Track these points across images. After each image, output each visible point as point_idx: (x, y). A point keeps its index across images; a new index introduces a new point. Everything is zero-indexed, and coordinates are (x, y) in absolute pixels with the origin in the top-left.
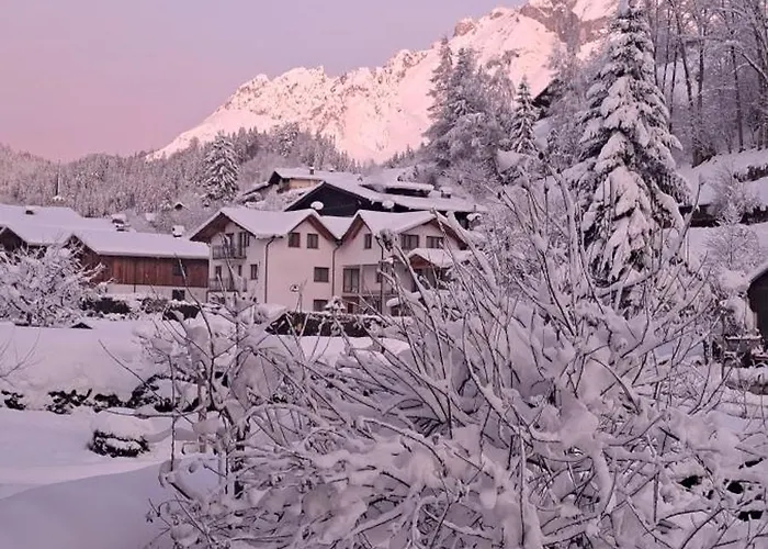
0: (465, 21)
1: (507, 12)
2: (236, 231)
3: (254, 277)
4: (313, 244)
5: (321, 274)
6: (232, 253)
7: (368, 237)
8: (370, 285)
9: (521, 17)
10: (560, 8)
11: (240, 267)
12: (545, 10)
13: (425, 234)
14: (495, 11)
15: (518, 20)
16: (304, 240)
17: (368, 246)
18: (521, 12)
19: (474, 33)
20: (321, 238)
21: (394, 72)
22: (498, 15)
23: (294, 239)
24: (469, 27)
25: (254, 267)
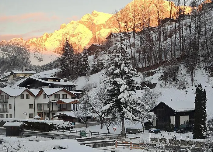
0: (63, 25)
1: (75, 22)
2: (4, 95)
3: (11, 108)
4: (28, 97)
5: (31, 106)
6: (3, 101)
7: (45, 95)
8: (46, 109)
9: (79, 24)
10: (90, 21)
11: (6, 105)
12: (86, 22)
13: (61, 94)
14: (71, 22)
15: (78, 25)
16: (25, 97)
17: (45, 97)
18: (79, 22)
19: (66, 28)
20: (30, 95)
21: (43, 39)
22: (73, 23)
23: (22, 96)
24: (65, 26)
25: (10, 105)
